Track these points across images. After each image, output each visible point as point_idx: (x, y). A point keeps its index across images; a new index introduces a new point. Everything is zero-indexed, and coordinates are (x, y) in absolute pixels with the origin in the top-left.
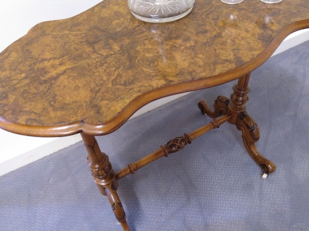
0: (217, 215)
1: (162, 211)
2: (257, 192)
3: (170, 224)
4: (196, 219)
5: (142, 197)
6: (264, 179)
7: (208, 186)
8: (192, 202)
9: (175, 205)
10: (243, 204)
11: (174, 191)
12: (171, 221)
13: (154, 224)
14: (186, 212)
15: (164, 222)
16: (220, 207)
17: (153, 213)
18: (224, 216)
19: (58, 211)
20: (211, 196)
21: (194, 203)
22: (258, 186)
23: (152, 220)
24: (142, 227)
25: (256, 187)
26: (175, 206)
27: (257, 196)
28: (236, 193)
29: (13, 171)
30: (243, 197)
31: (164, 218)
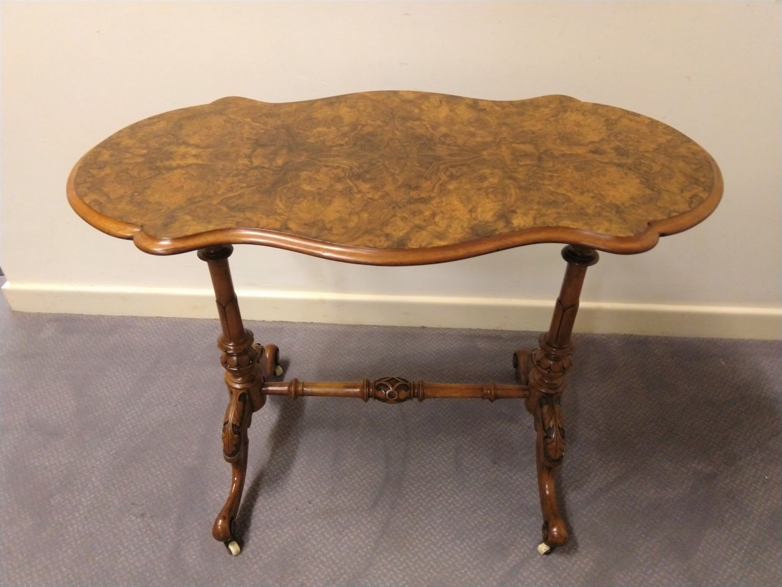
0: (402, 559)
1: (317, 496)
2: (506, 568)
3: (312, 524)
4: (361, 543)
5: (305, 457)
6: (538, 552)
7: (424, 504)
8: (375, 513)
9: (346, 500)
10: (463, 571)
11: (362, 477)
12: (319, 520)
13: (290, 508)
14: (354, 522)
15: (307, 515)
16: (417, 550)
17: (302, 491)
18: (413, 568)
19: (176, 406)
20: (417, 523)
21: (378, 516)
22: (517, 559)
23: (292, 501)
24: (269, 500)
25: (511, 558)
26: (343, 502)
27: (501, 573)
28: (465, 544)
29: (161, 318)
30: (471, 559)
31: (313, 510)
